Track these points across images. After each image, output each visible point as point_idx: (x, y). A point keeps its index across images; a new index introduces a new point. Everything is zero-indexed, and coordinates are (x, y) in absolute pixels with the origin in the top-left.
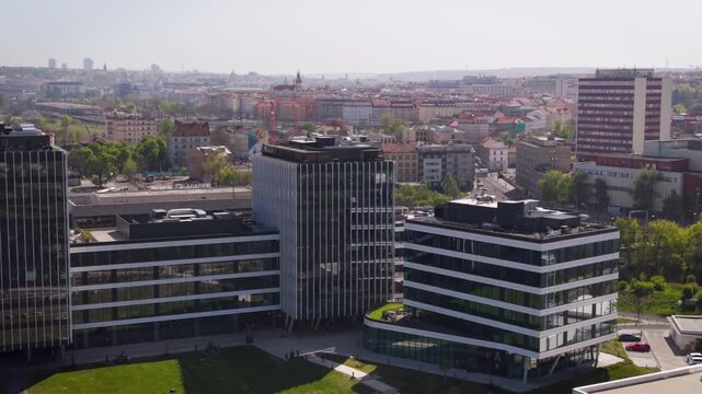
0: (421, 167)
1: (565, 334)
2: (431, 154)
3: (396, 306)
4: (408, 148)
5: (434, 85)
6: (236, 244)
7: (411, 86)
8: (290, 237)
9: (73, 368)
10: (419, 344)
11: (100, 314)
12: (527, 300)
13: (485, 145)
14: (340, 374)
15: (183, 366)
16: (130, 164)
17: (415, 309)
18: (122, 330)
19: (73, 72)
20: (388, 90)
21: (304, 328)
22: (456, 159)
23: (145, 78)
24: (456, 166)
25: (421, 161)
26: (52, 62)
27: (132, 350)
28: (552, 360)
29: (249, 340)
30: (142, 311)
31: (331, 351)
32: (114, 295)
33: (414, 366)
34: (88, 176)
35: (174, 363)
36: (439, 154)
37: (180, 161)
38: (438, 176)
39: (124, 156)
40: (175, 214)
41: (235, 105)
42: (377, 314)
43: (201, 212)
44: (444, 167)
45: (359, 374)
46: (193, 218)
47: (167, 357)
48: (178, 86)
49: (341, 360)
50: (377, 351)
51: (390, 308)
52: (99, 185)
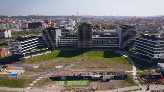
0: (149, 29)
1: (159, 55)
2: (151, 27)
3: (134, 48)
4: (147, 26)
5: (157, 17)
6: (113, 38)
7: (153, 17)
8: (120, 38)
9: (92, 51)
10: (137, 54)
11: (96, 45)
12: (153, 49)
13: (162, 26)
14: (124, 56)
15: (104, 52)
16: (109, 27)
17: (136, 49)
18: (98, 47)
19: (108, 16)
20: (149, 18)
21: (121, 50)
22: (155, 28)
23: (116, 17)
24: (155, 29)
25: (149, 28)
26: (106, 15)
27: (98, 50)
28: (156, 58)
29: (113, 50)
30: (101, 45)
31: (124, 53)
32: (98, 43)
33: (134, 56)
34: (103, 29)
35: (103, 52)
36: (152, 27)
37: (115, 27)
38: (152, 31)
39: (108, 26)
40: (106, 34)
41: (126, 20)
42: (131, 49)
43: (110, 34)
44: (153, 29)
45: (126, 57)
46: (108, 34)
47: (103, 51)
48: (120, 18)
49: (125, 54)
50: (130, 54)
51: (133, 49)
52: (104, 30)
